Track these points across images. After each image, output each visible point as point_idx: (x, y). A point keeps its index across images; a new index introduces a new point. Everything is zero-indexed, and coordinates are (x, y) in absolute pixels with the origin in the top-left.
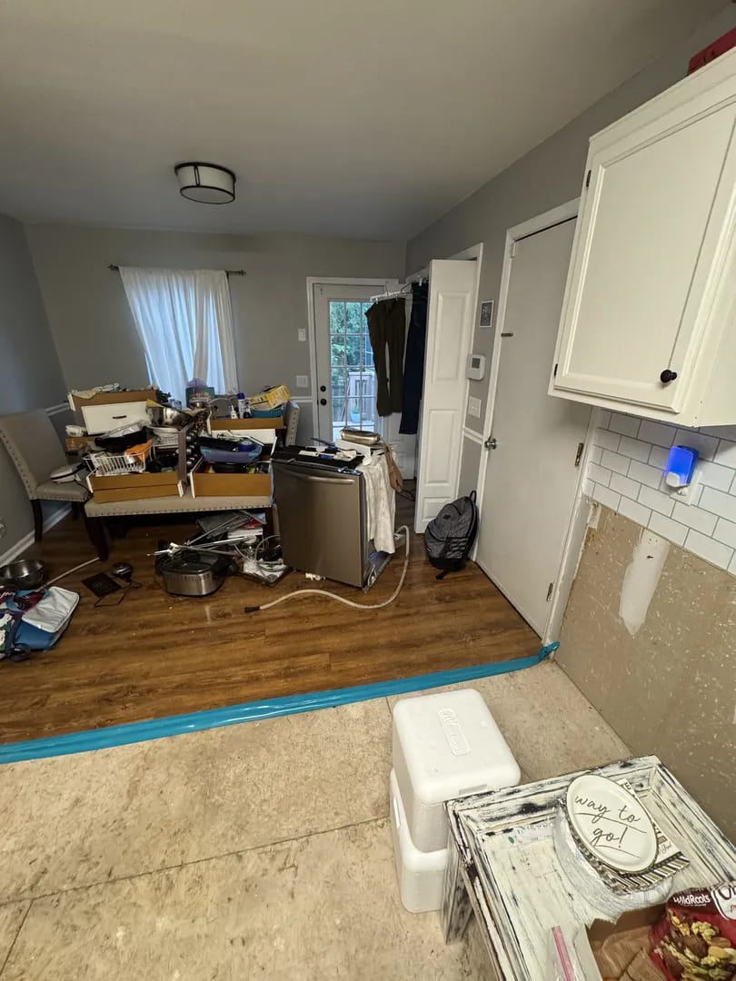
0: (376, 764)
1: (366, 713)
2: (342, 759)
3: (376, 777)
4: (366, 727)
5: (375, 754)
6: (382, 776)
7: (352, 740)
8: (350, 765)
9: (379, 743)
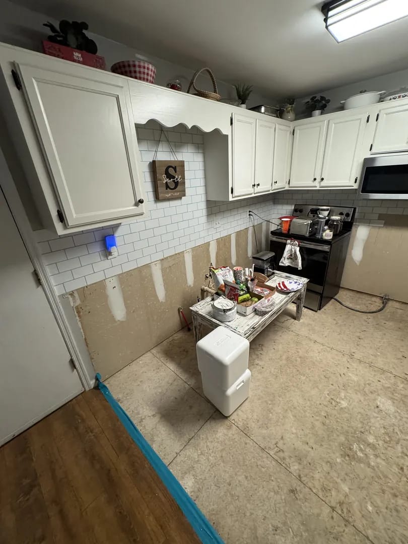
0: (212, 442)
1: (186, 473)
2: (222, 464)
3: (218, 437)
4: (195, 466)
5: (207, 446)
6: (216, 434)
7: (209, 467)
8: (222, 457)
9: (200, 450)
